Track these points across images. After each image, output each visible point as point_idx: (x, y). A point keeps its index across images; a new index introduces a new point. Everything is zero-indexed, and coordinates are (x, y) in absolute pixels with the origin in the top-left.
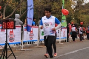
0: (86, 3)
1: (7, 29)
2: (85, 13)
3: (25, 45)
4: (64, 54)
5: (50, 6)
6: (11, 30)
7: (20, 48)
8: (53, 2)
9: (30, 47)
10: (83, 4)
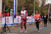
0: (47, 4)
1: (6, 16)
2: (46, 9)
3: (15, 25)
4: (35, 29)
5: (28, 5)
6: (8, 17)
7: (12, 27)
8: (29, 3)
9: (17, 26)
10: (45, 5)
